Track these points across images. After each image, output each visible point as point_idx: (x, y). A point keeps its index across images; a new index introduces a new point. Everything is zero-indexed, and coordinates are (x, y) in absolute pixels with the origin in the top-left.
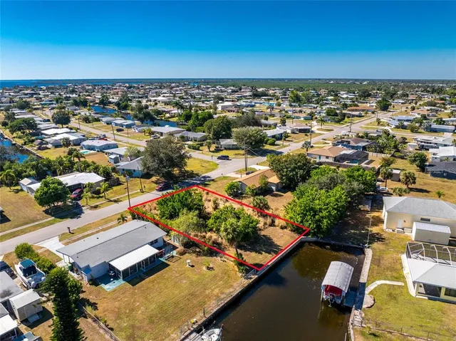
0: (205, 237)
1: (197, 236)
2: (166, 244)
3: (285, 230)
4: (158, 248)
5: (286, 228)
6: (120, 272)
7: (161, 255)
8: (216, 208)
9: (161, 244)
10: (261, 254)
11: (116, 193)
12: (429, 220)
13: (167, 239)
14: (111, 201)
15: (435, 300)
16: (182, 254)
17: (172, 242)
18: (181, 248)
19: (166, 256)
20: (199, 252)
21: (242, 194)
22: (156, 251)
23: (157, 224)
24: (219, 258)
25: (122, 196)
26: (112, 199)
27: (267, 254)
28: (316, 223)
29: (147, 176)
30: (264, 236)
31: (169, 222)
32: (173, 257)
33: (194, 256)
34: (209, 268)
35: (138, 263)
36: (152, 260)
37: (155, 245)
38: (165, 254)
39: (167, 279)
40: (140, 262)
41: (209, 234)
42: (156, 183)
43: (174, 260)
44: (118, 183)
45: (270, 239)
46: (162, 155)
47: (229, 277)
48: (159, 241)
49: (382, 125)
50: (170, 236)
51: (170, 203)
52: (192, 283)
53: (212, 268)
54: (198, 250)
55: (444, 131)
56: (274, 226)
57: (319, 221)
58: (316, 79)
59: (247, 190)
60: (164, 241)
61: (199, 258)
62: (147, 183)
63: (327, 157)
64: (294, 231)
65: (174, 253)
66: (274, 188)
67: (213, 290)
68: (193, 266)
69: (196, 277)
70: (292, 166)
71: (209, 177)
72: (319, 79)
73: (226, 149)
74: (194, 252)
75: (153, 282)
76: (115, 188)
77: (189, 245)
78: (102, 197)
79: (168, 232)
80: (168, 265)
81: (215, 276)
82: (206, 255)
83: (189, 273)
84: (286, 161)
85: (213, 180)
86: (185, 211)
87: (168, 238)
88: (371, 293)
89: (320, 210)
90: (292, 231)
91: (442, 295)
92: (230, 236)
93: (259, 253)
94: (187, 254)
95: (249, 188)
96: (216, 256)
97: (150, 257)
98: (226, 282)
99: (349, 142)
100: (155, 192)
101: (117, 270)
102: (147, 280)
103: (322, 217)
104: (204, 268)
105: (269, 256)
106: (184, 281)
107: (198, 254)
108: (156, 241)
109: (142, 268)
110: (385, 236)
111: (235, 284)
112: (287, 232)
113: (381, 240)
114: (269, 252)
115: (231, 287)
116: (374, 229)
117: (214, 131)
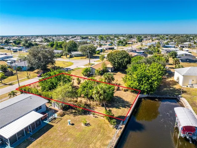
0: (76, 101)
1: (71, 101)
2: (48, 110)
3: (127, 92)
4: (43, 113)
5: (127, 90)
6: (7, 140)
7: (45, 118)
8: (79, 83)
9: (44, 109)
10: (120, 108)
11: (10, 80)
13: (48, 105)
14: (7, 85)
16: (63, 115)
17: (52, 107)
18: (60, 111)
19: (50, 118)
20: (75, 112)
21: (92, 75)
22: (41, 116)
23: (40, 95)
24: (92, 115)
25: (14, 81)
27: (124, 108)
28: (150, 85)
29: (31, 69)
30: (116, 96)
31: (49, 93)
32: (55, 119)
33: (72, 116)
34: (87, 125)
35: (25, 128)
36: (38, 123)
37: (39, 110)
38: (48, 117)
39: (53, 139)
40: (27, 127)
41: (79, 99)
42: (37, 73)
43: (56, 121)
44: (12, 74)
45: (120, 98)
46: (40, 55)
47: (104, 129)
48: (42, 107)
49: (143, 46)
50: (51, 103)
51: (48, 80)
52: (75, 140)
53: (89, 124)
54: (74, 111)
55: (170, 47)
56: (120, 90)
57: (151, 83)
59: (96, 72)
60: (47, 107)
61: (76, 117)
62: (32, 73)
64: (133, 92)
65: (56, 115)
66: (110, 70)
67: (95, 144)
68: (73, 124)
69: (78, 133)
70: (120, 57)
71: (70, 69)
74: (72, 113)
75: (41, 144)
76: (9, 77)
77: (66, 108)
79: (49, 100)
80: (52, 126)
81: (93, 130)
82: (81, 114)
83: (72, 131)
84: (116, 54)
85: (72, 70)
86: (61, 83)
87: (50, 104)
89: (151, 76)
90: (131, 92)
92: (102, 97)
93: (118, 108)
94: (66, 115)
95: (97, 71)
96: (89, 114)
97: (36, 122)
98: (104, 134)
99: (136, 51)
100: (37, 78)
101: (5, 138)
102: (35, 143)
103: (153, 81)
104: (83, 125)
105: (126, 110)
106: (69, 139)
107: (75, 114)
108: (40, 107)
109: (29, 132)
110: (185, 90)
111: (111, 135)
112: (129, 93)
113: (184, 92)
114: (124, 106)
115: (109, 138)
116: (176, 87)
117: (68, 48)
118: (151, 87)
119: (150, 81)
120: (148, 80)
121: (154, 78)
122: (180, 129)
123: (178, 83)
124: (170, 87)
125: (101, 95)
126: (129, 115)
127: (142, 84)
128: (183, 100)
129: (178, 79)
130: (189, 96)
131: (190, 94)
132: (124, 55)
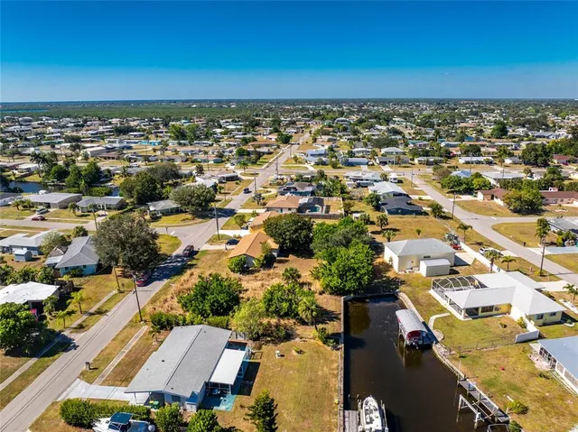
3: (324, 295)
4: (242, 349)
5: (323, 292)
10: (328, 323)
12: (429, 257)
14: (92, 314)
15: (477, 318)
16: (259, 347)
18: (251, 343)
20: (273, 340)
21: (248, 267)
22: (243, 352)
24: (298, 339)
25: (100, 304)
26: (92, 311)
28: (357, 281)
33: (272, 346)
34: (300, 352)
39: (274, 376)
43: (257, 356)
47: (323, 353)
49: (300, 163)
52: (299, 371)
54: (269, 339)
55: (359, 164)
57: (360, 278)
58: (170, 101)
61: (279, 346)
63: (290, 209)
64: (333, 294)
65: (250, 349)
66: (275, 254)
67: (323, 370)
68: (282, 356)
69: (298, 364)
72: (175, 102)
73: (164, 214)
74: (268, 342)
78: (73, 312)
80: (258, 363)
81: (312, 357)
83: (287, 364)
84: (286, 223)
88: (434, 328)
89: (359, 268)
90: (330, 294)
91: (480, 314)
93: (325, 323)
94: (264, 346)
95: (258, 260)
96: (293, 338)
98: (326, 359)
99: (295, 189)
101: (224, 385)
103: (362, 275)
104: (295, 353)
105: (336, 324)
106: (291, 372)
107: (274, 342)
110: (403, 278)
111: (333, 358)
112: (326, 295)
113: (403, 282)
114: (331, 320)
115: (332, 361)
116: (390, 275)
117: (139, 193)
118: (360, 283)
119: (358, 275)
120: (355, 275)
121: (363, 271)
122: (405, 337)
123: (391, 266)
124: (382, 277)
125: (312, 311)
126: (342, 330)
127: (346, 281)
128: (403, 297)
129: (391, 260)
130: (409, 289)
131: (410, 285)
132: (299, 224)
